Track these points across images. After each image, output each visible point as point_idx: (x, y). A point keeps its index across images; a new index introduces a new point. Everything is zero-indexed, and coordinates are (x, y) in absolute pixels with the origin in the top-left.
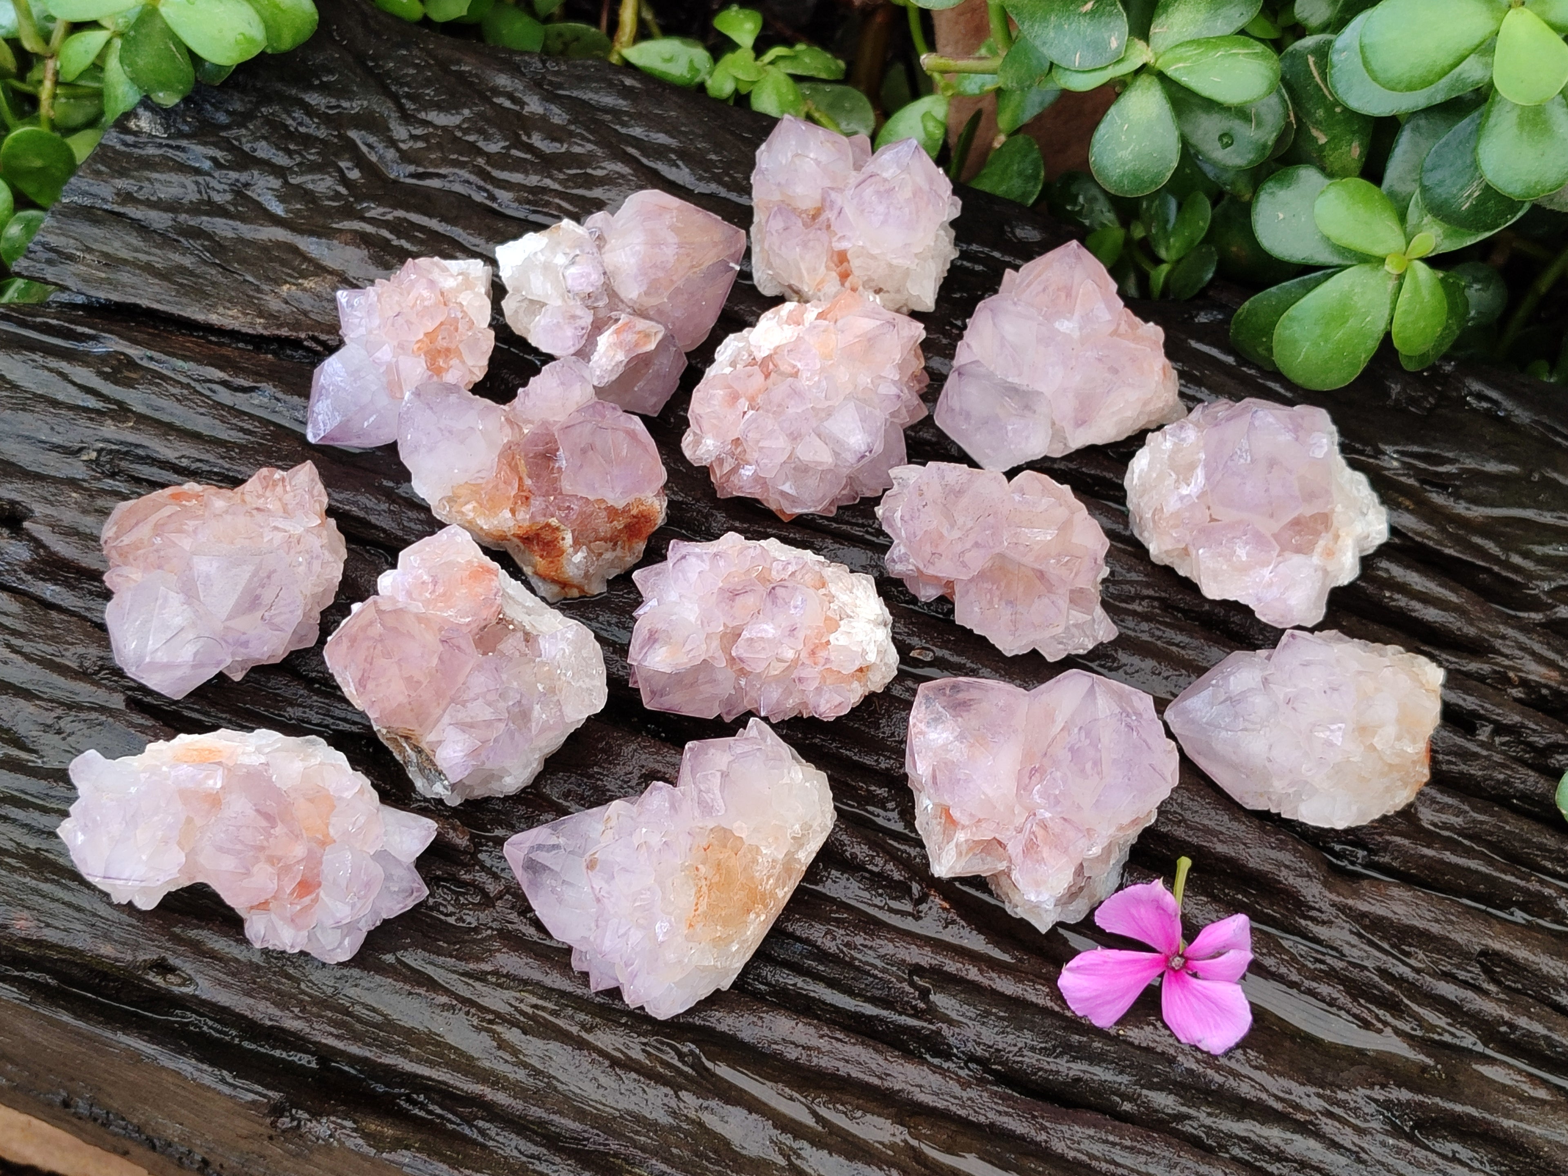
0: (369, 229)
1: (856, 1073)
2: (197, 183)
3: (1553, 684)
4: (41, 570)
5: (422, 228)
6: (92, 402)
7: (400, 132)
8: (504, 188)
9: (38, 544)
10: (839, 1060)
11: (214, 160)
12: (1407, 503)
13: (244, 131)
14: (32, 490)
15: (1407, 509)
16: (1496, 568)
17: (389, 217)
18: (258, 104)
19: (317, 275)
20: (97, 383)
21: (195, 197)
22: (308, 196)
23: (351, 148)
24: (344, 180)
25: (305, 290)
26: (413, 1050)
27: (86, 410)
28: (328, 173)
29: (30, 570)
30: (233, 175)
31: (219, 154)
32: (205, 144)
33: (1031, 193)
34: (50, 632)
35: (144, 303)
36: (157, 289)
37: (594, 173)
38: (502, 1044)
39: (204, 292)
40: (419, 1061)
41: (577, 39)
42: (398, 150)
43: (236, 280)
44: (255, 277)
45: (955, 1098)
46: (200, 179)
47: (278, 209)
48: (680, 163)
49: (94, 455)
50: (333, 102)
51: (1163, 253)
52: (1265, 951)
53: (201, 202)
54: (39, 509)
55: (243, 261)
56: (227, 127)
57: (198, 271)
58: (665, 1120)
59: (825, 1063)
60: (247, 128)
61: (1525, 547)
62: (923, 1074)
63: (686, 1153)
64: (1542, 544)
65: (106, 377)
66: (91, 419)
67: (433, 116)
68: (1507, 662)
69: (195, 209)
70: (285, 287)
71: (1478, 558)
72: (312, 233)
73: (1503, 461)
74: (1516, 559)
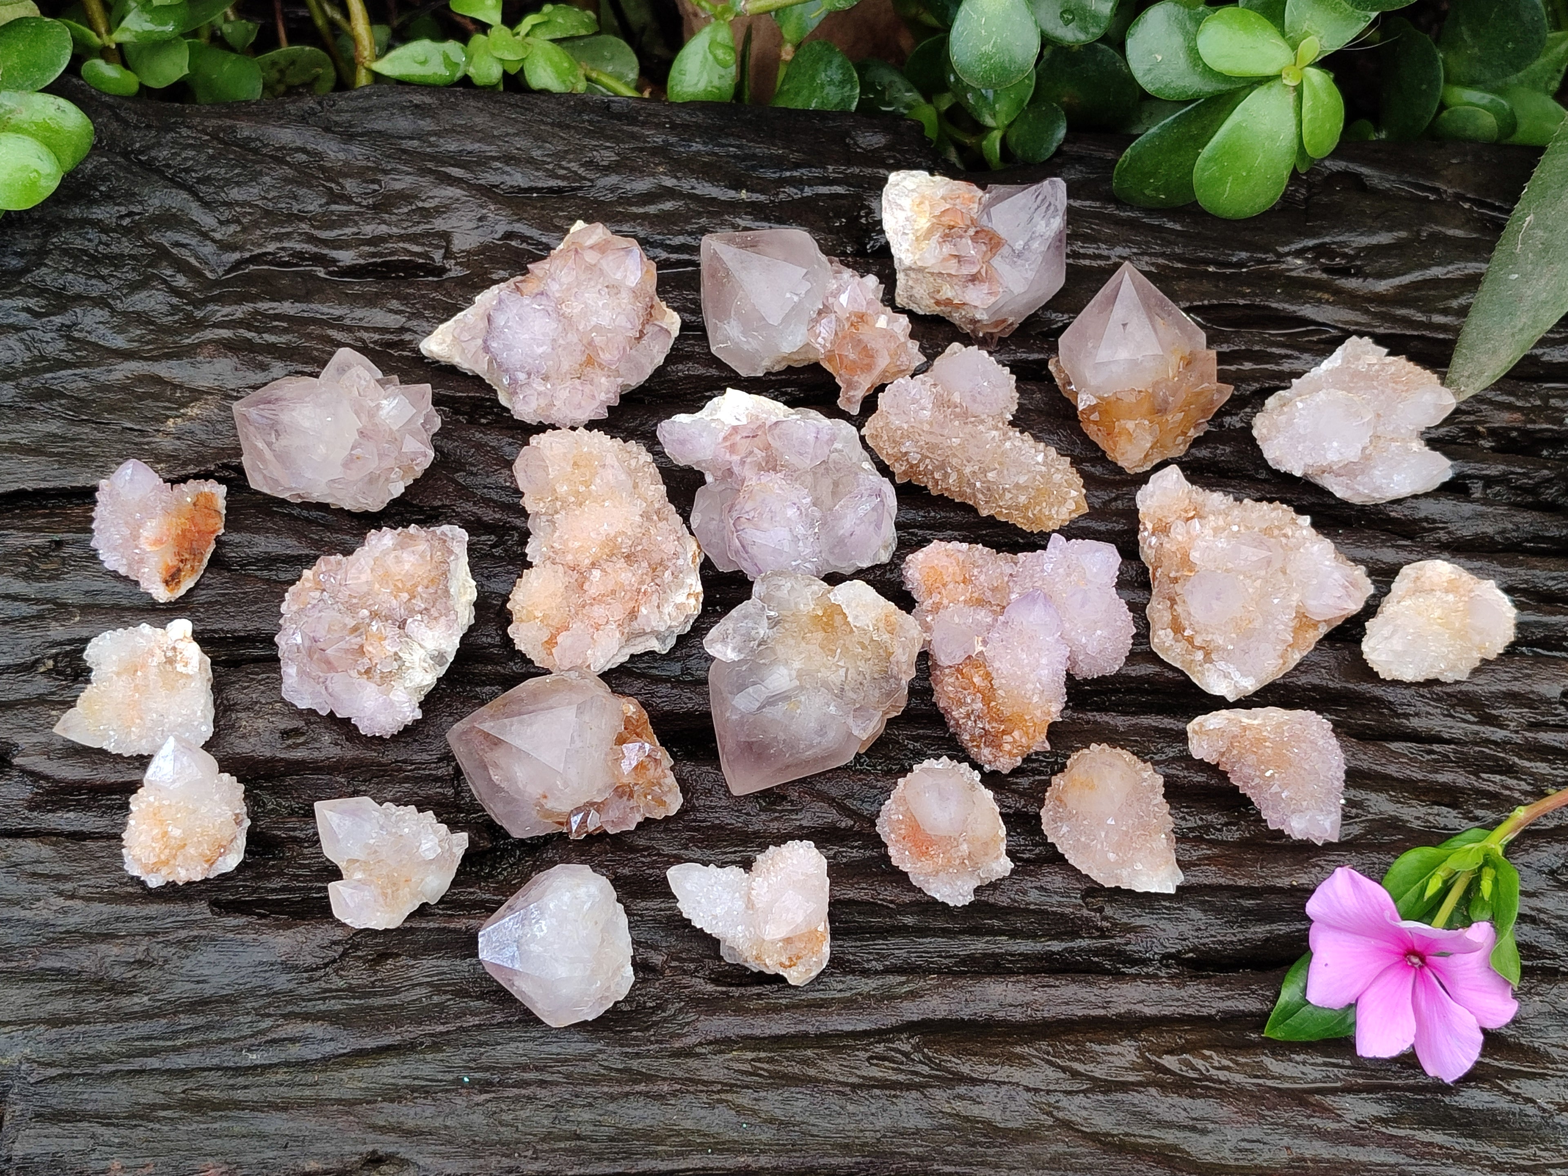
0: (225, 333)
1: (1079, 1012)
2: (22, 340)
3: (1516, 425)
4: (47, 802)
5: (278, 317)
6: (26, 609)
7: (207, 220)
8: (341, 248)
9: (35, 776)
10: (1058, 1005)
11: (28, 310)
12: (1326, 296)
13: (44, 270)
14: (6, 722)
15: (1327, 302)
16: (1427, 333)
17: (239, 315)
18: (46, 235)
19: (197, 400)
20: (19, 587)
21: (27, 356)
22: (142, 318)
23: (162, 254)
24: (175, 291)
25: (191, 419)
26: (660, 1148)
27: (23, 619)
28: (153, 287)
29: (34, 806)
30: (58, 320)
31: (32, 303)
32: (11, 296)
33: (851, 98)
34: (96, 865)
35: (29, 486)
36: (36, 467)
37: (427, 205)
38: (739, 1110)
39: (87, 455)
40: (670, 1155)
41: (293, 63)
42: (213, 240)
43: (115, 431)
44: (132, 421)
45: (1178, 1000)
46: (23, 335)
47: (119, 342)
48: (508, 169)
49: (50, 663)
50: (123, 210)
51: (989, 121)
52: (1384, 761)
53: (34, 360)
54: (23, 740)
55: (111, 409)
56: (26, 271)
57: (70, 435)
58: (924, 1123)
59: (1049, 1013)
60: (46, 265)
61: (1441, 306)
62: (1140, 989)
63: (958, 1148)
64: (1456, 297)
65: (26, 577)
66: (34, 627)
67: (235, 194)
68: (1472, 418)
69: (31, 370)
70: (171, 422)
71: (1408, 329)
72: (168, 356)
73: (1390, 229)
74: (1438, 319)
